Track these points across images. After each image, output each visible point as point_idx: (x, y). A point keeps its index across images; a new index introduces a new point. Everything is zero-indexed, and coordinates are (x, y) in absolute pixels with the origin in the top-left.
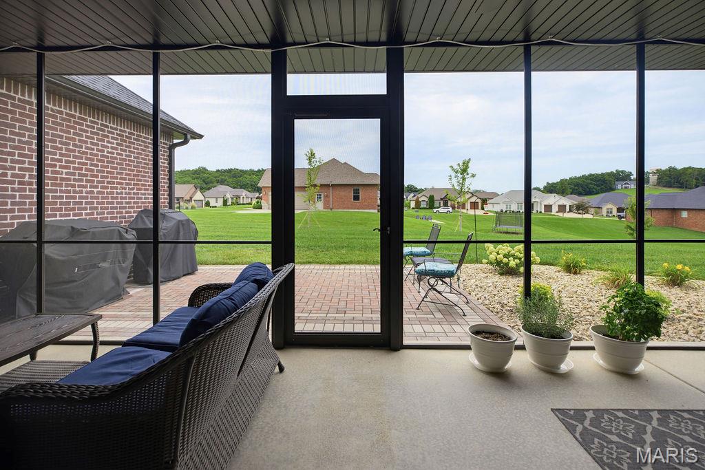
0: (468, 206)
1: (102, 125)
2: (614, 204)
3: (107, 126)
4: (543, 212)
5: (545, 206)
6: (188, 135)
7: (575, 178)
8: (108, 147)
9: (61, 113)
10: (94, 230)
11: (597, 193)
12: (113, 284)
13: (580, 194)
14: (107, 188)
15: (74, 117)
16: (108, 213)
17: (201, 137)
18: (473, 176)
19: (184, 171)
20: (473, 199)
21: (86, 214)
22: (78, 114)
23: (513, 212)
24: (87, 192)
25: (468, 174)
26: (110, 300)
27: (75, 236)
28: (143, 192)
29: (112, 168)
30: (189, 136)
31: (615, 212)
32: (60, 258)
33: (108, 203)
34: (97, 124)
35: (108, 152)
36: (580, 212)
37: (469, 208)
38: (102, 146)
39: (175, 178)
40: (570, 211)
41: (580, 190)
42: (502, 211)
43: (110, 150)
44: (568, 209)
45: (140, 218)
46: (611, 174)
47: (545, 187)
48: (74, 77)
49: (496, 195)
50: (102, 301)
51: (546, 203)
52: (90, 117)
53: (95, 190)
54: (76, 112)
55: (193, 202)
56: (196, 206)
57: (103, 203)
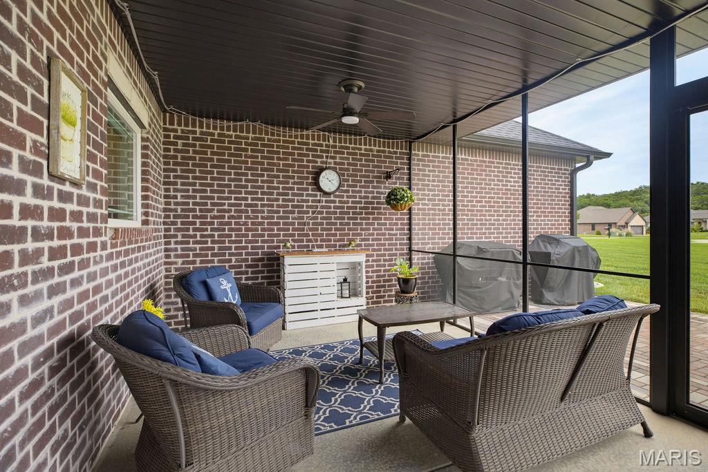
1: (506, 164)
3: (510, 164)
6: (591, 155)
8: (511, 182)
9: (476, 161)
10: (493, 250)
12: (510, 296)
14: (510, 216)
15: (485, 162)
16: (511, 237)
17: (608, 155)
19: (619, 193)
21: (494, 238)
22: (488, 159)
24: (494, 220)
26: (506, 309)
27: (480, 254)
28: (542, 218)
29: (514, 199)
30: (592, 157)
32: (470, 269)
33: (511, 229)
34: (502, 164)
35: (511, 186)
38: (506, 181)
39: (577, 203)
43: (512, 184)
45: (536, 243)
48: (484, 132)
50: (500, 308)
52: (496, 159)
53: (501, 218)
54: (486, 158)
55: (629, 228)
56: (633, 232)
57: (507, 229)
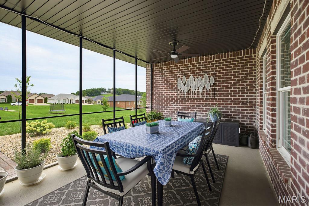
0: (36, 101)
2: (100, 99)
4: (75, 103)
5: (76, 101)
7: (88, 90)
11: (95, 96)
13: (90, 96)
18: (32, 85)
20: (40, 98)
23: (61, 103)
25: (29, 84)
31: (101, 103)
36: (89, 103)
37: (37, 102)
40: (86, 102)
41: (90, 94)
42: (56, 103)
44: (85, 102)
46: (100, 89)
47: (77, 93)
49: (53, 95)
51: (77, 100)
